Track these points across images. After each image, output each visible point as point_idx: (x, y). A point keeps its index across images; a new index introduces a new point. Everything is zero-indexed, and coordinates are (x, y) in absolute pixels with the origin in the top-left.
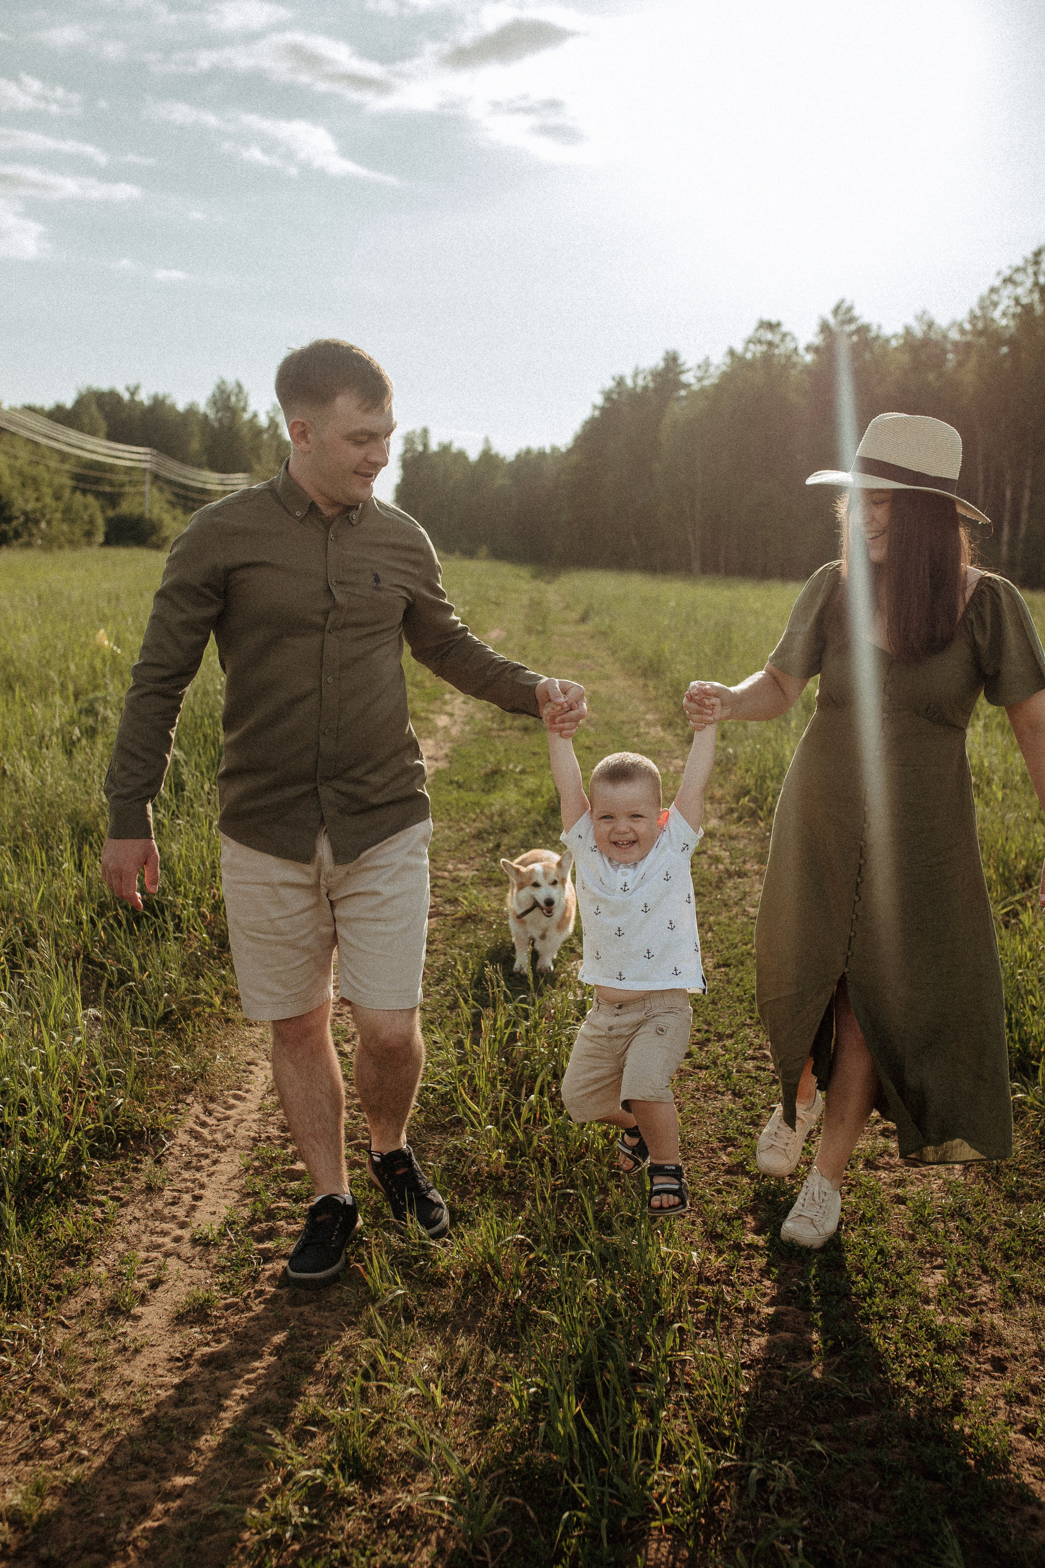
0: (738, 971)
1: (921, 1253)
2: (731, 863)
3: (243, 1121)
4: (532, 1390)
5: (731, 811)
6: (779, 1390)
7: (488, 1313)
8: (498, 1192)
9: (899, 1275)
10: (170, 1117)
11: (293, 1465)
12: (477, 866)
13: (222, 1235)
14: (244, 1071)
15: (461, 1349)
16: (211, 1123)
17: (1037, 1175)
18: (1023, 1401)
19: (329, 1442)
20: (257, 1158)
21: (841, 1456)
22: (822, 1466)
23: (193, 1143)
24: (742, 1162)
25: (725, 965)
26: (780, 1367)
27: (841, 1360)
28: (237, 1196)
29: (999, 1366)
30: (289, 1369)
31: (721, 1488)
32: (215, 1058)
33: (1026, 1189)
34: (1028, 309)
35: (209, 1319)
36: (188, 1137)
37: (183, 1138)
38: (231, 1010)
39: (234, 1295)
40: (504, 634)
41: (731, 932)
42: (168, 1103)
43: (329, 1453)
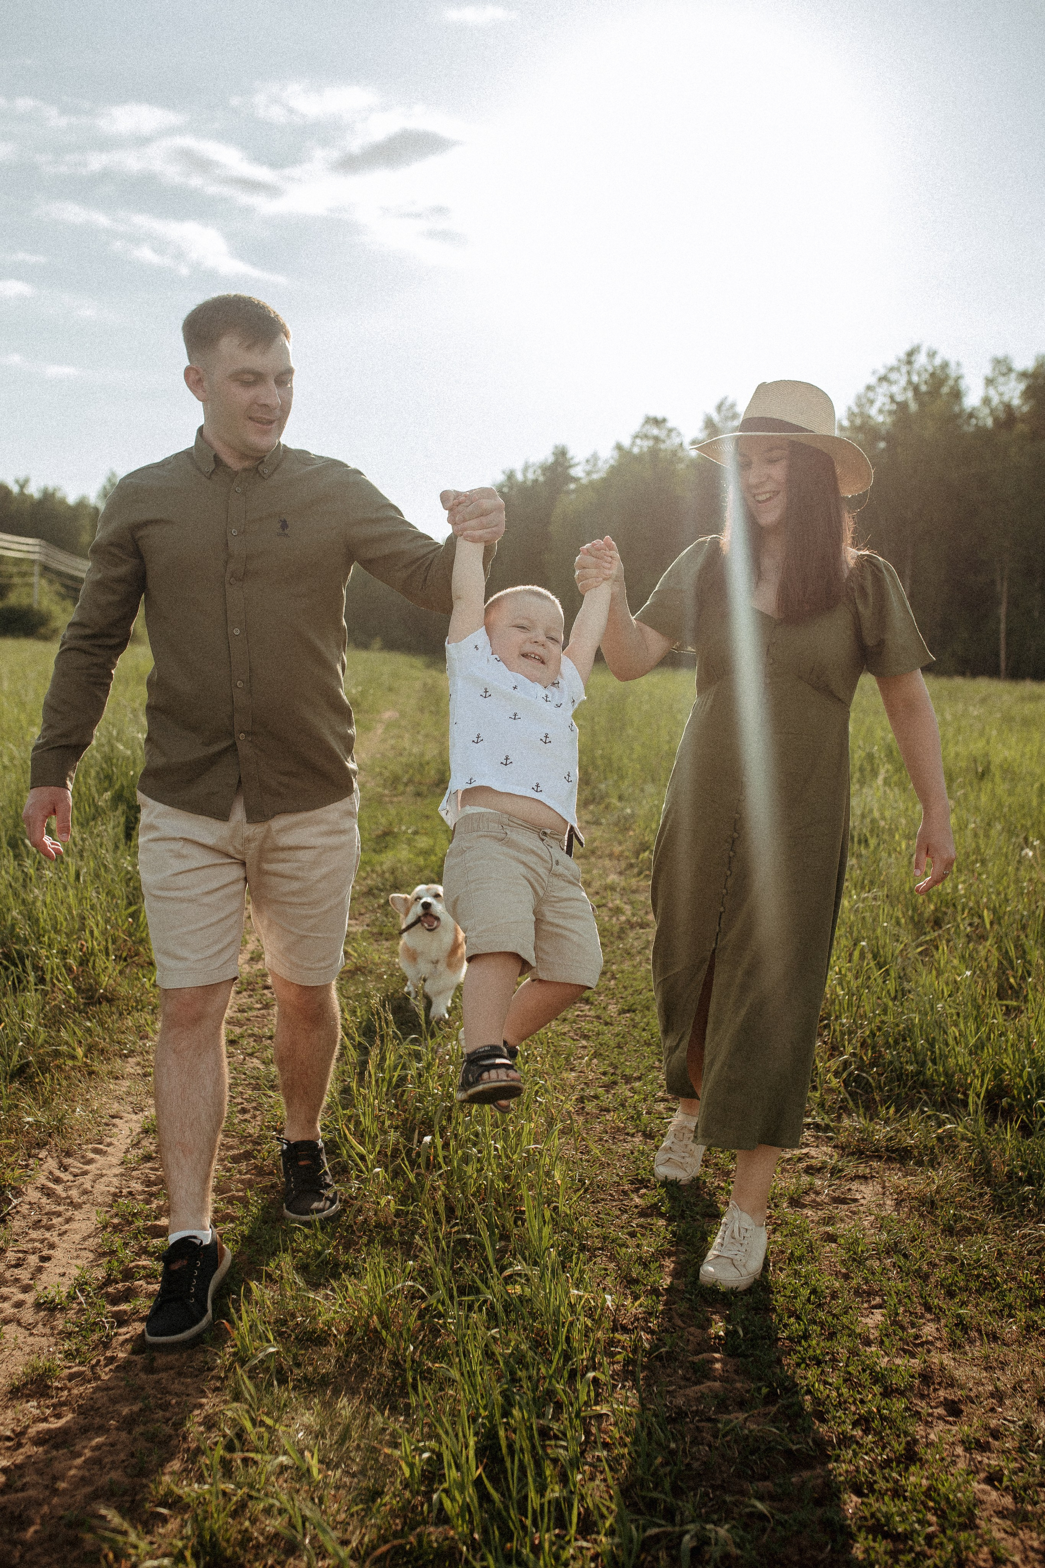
0: (645, 1016)
1: (857, 1293)
2: (634, 915)
3: (102, 1176)
4: (426, 1455)
5: (631, 866)
6: (710, 1446)
7: (375, 1372)
8: (387, 1242)
9: (834, 1316)
10: (17, 1172)
11: (137, 1555)
12: (367, 921)
13: (72, 1297)
14: (107, 1124)
15: (343, 1412)
16: (65, 1179)
17: (974, 1207)
18: (983, 1447)
19: (183, 1526)
20: (117, 1215)
21: (786, 1517)
22: (764, 1530)
23: (44, 1200)
24: (656, 1204)
25: (628, 1011)
26: (709, 1420)
27: (778, 1410)
28: (91, 1256)
29: (954, 1409)
30: (142, 1444)
31: (649, 1558)
32: (74, 1111)
33: (965, 1222)
34: (903, 406)
35: (49, 1391)
36: (39, 1195)
37: (33, 1195)
38: (96, 1063)
39: (81, 1364)
40: (397, 715)
41: (635, 979)
42: (19, 1158)
43: (182, 1539)
